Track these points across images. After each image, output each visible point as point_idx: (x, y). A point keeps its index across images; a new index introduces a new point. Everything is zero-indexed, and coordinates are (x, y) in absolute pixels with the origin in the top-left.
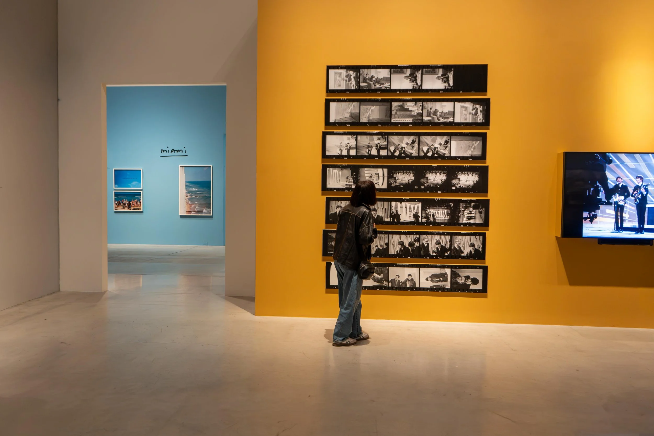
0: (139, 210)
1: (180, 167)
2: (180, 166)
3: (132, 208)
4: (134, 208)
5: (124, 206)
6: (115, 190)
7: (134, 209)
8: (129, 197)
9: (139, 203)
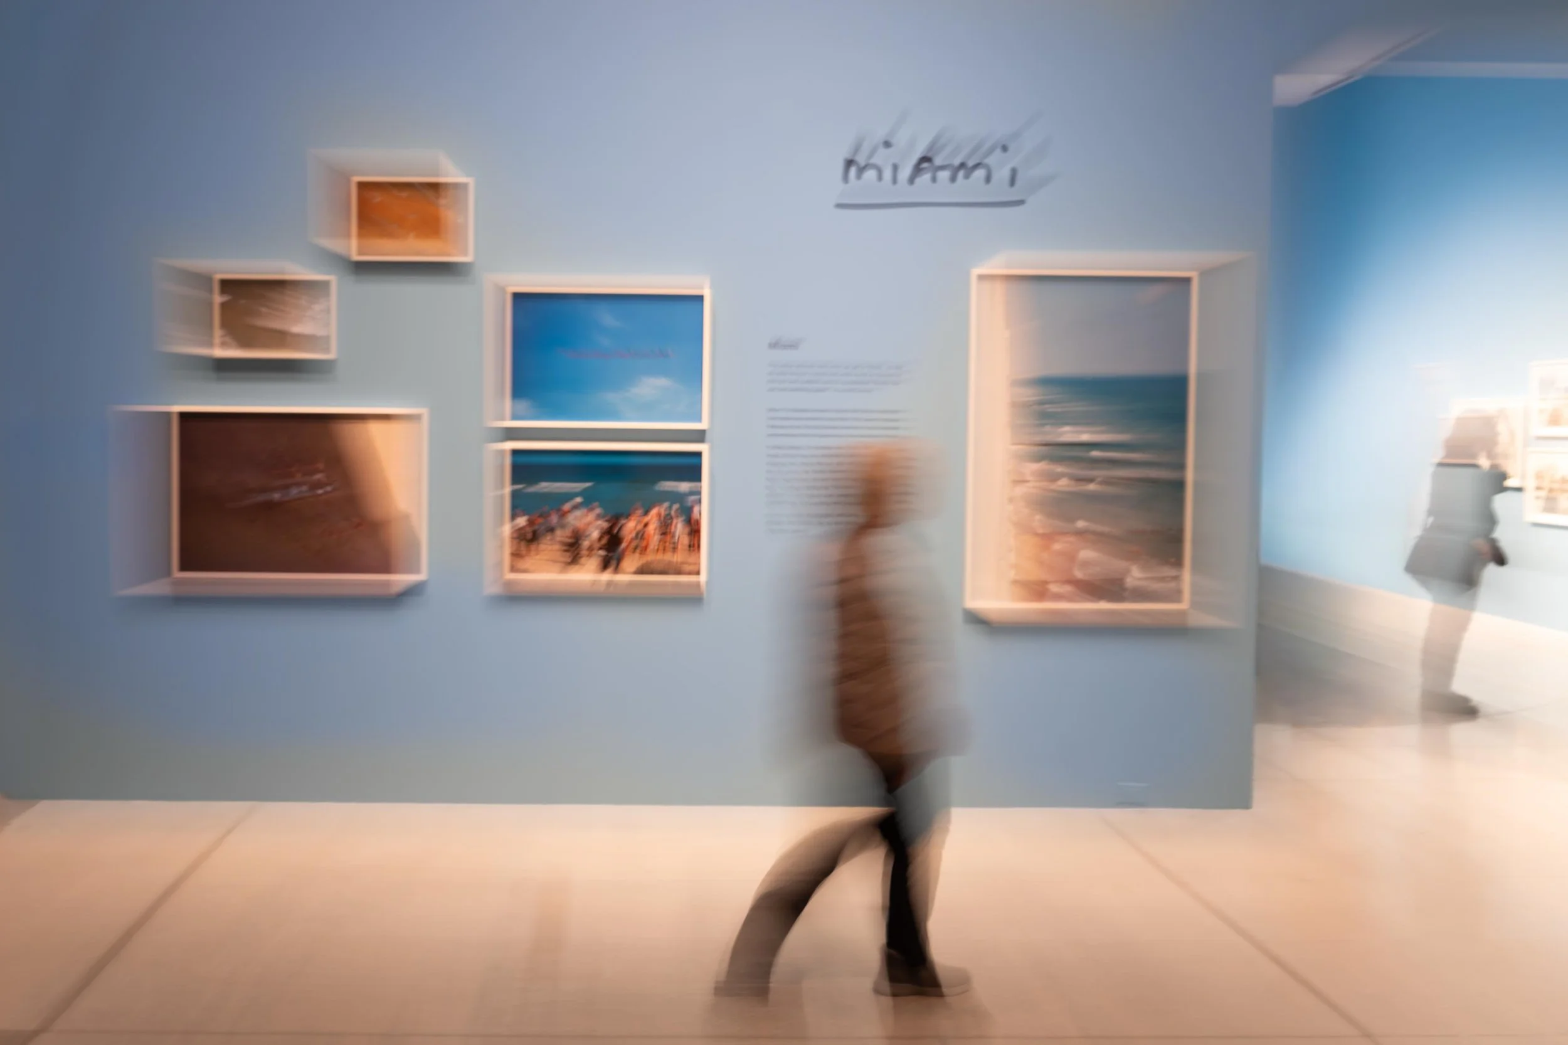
0: (679, 572)
1: (982, 278)
2: (976, 271)
3: (631, 562)
4: (650, 557)
5: (573, 550)
6: (511, 434)
7: (641, 571)
8: (611, 489)
9: (679, 528)
